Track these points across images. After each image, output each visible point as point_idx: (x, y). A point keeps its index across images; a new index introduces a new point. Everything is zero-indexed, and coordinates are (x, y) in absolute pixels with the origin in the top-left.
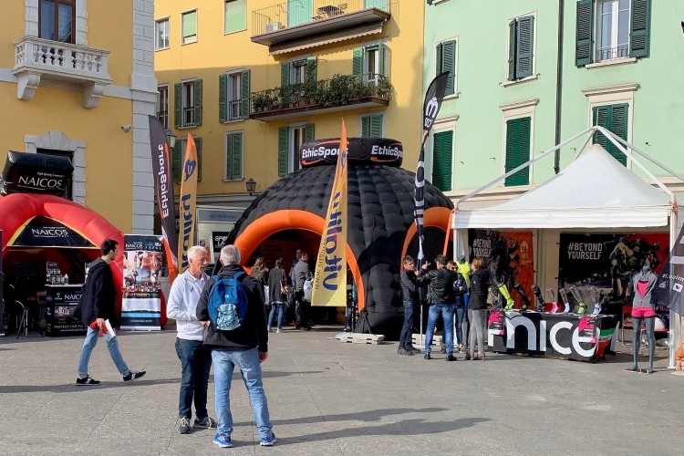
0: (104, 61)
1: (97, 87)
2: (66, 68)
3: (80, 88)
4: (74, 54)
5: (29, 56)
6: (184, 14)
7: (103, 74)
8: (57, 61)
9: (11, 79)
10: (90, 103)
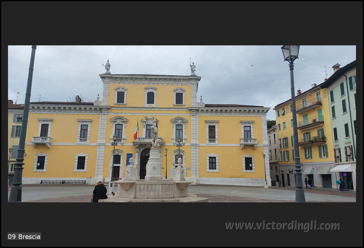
0: (256, 141)
1: (255, 146)
2: (249, 143)
3: (252, 146)
4: (250, 140)
5: (242, 142)
6: (283, 123)
7: (256, 143)
8: (247, 142)
9: (240, 146)
10: (254, 148)
